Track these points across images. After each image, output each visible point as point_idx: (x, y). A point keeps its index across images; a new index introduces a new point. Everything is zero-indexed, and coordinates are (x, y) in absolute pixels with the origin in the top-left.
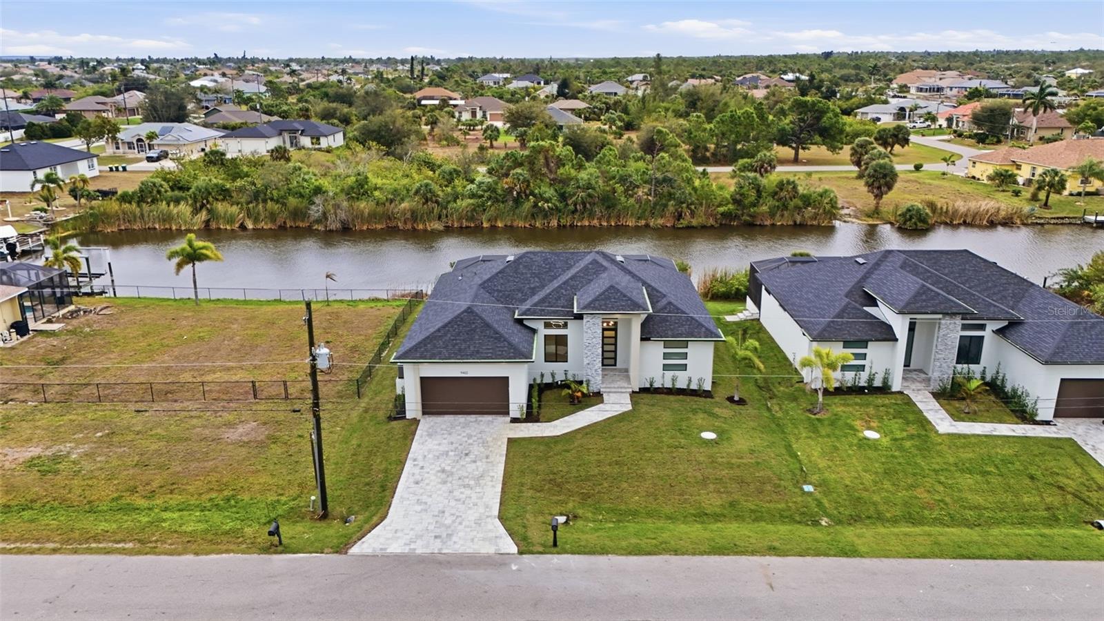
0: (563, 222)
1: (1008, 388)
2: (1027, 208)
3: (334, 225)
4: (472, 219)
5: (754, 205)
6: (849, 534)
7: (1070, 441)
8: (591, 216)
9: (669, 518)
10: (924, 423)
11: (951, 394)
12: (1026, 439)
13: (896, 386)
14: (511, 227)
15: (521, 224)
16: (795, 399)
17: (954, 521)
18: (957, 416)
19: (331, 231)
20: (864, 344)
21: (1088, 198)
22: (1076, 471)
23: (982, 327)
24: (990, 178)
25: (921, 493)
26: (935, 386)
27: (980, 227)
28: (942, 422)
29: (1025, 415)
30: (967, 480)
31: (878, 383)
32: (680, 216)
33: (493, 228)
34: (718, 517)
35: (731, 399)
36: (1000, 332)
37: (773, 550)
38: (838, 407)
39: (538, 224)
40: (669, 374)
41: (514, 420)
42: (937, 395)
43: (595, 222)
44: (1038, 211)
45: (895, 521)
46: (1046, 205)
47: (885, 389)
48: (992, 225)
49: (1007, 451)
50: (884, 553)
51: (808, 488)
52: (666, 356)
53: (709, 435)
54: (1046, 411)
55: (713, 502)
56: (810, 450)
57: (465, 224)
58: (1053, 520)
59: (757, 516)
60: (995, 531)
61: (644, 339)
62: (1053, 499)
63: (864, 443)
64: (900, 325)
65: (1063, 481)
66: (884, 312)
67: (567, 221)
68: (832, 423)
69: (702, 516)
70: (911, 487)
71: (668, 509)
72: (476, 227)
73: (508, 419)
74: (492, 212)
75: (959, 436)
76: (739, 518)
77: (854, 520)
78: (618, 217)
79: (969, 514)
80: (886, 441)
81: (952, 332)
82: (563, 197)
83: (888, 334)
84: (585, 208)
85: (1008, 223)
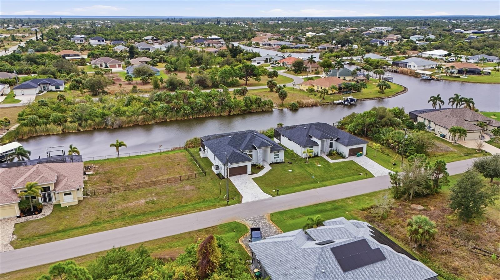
0: (194, 117)
1: (339, 152)
2: (319, 100)
3: (115, 126)
4: (163, 119)
5: (251, 106)
6: (324, 183)
7: (352, 161)
8: (203, 114)
9: (292, 187)
10: (327, 161)
11: (330, 155)
12: (345, 162)
13: (319, 155)
14: (176, 120)
15: (180, 119)
16: (301, 161)
17: (339, 178)
18: (332, 159)
19: (115, 129)
20: (312, 147)
21: (333, 95)
22: (355, 166)
23: (332, 140)
24: (307, 90)
25: (332, 174)
26: (326, 153)
27: (310, 107)
28: (331, 161)
29: (344, 157)
30: (339, 171)
31: (316, 155)
32: (230, 112)
33: (171, 121)
34: (301, 185)
35: (289, 163)
36: (336, 141)
37: (314, 188)
38: (311, 161)
39: (186, 118)
40: (276, 159)
41: (249, 175)
42: (327, 155)
43: (204, 116)
44: (323, 101)
45: (330, 180)
46: (324, 99)
47: (317, 156)
48: (312, 106)
49: (343, 164)
50: (331, 185)
51: (313, 177)
52: (275, 155)
53: (290, 171)
54: (347, 156)
55: (298, 182)
56: (310, 170)
57: (162, 120)
58: (354, 175)
59: (307, 184)
60: (346, 178)
61: (271, 152)
62: (352, 171)
63: (319, 167)
64: (319, 142)
65: (354, 168)
66: (314, 139)
67: (195, 116)
68: (311, 164)
69: (298, 185)
70: (330, 174)
71: (291, 185)
72: (165, 121)
73: (247, 175)
74: (170, 115)
75: (334, 163)
76: (304, 184)
77: (323, 181)
78: (211, 113)
79: (341, 176)
80: (322, 166)
81: (328, 142)
82: (192, 108)
83: (316, 144)
84: (200, 111)
85: (316, 105)
